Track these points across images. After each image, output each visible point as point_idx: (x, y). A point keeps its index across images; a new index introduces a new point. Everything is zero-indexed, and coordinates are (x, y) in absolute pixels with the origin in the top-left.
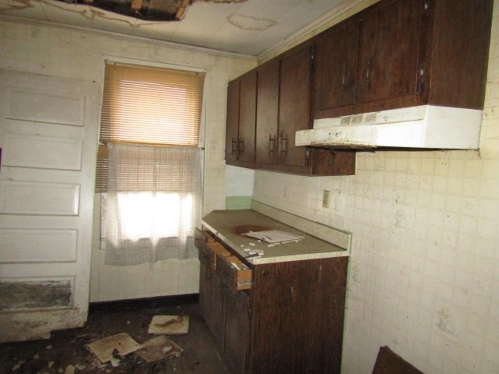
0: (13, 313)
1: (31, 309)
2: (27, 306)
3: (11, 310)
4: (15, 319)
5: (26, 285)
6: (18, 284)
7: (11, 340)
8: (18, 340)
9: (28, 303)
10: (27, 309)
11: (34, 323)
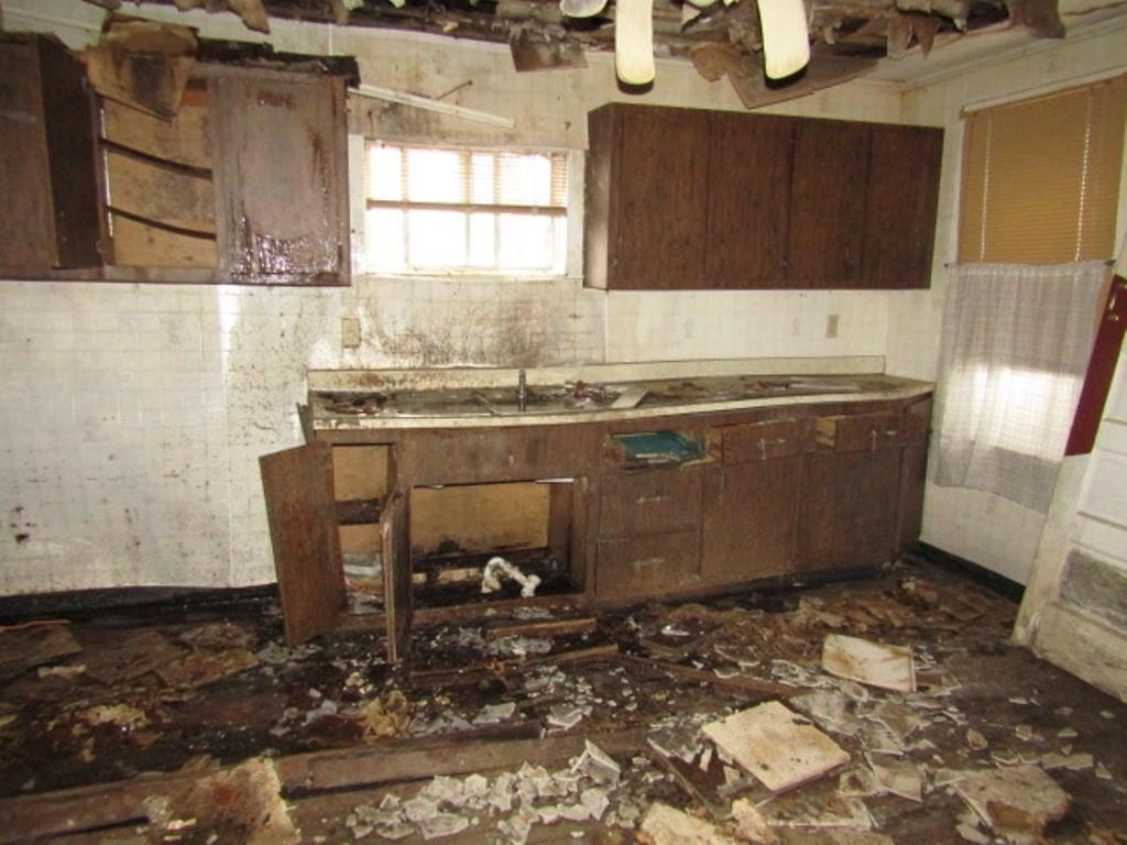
0: (1083, 619)
1: (1116, 628)
2: (1109, 617)
3: (1082, 612)
4: (1081, 631)
5: (1117, 575)
6: (1106, 567)
7: (1067, 667)
8: (1078, 674)
9: (1113, 613)
10: (1108, 623)
11: (1112, 658)
